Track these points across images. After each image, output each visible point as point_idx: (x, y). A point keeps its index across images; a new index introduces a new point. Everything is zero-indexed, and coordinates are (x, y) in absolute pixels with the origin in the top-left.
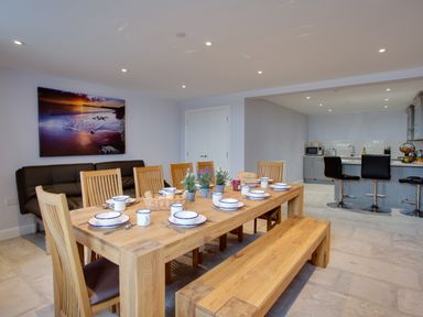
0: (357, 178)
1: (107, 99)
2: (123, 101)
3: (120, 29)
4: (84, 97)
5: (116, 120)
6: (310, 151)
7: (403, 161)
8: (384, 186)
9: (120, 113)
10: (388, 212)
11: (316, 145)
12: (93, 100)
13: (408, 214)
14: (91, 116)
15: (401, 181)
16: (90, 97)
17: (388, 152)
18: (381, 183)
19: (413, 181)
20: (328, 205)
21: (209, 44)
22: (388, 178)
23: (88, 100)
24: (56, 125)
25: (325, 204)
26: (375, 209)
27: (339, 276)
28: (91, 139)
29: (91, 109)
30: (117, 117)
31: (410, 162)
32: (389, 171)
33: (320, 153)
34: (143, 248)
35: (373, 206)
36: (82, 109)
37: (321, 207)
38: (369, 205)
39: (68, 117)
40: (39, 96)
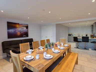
0: (81, 42)
1: (24, 24)
2: (28, 25)
3: (29, 9)
4: (18, 24)
5: (26, 29)
6: (69, 35)
7: (91, 38)
8: (87, 43)
9: (27, 27)
10: (88, 49)
11: (71, 34)
12: (21, 24)
13: (93, 50)
14: (20, 28)
15: (91, 42)
16: (20, 24)
17: (87, 35)
18: (86, 43)
19: (94, 42)
20: (75, 48)
21: (50, 12)
22: (88, 42)
23: (19, 25)
24: (12, 31)
25: (74, 47)
26: (85, 49)
27: (81, 67)
28: (20, 34)
29: (20, 27)
30: (26, 28)
31: (93, 38)
32: (89, 40)
33: (71, 35)
34: (40, 67)
35: (85, 48)
36: (18, 27)
37: (73, 48)
38: (84, 48)
39: (15, 29)
40: (7, 24)
